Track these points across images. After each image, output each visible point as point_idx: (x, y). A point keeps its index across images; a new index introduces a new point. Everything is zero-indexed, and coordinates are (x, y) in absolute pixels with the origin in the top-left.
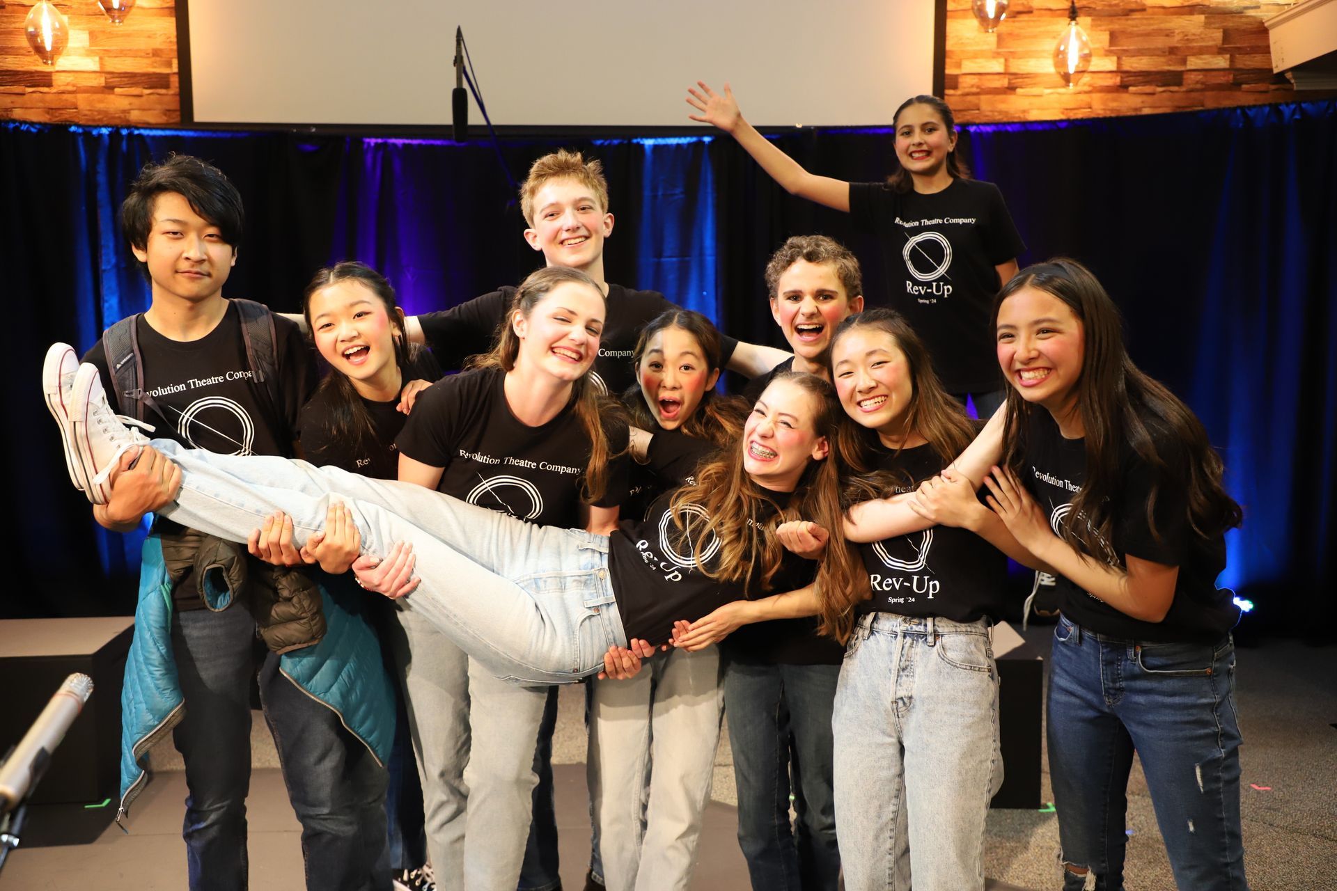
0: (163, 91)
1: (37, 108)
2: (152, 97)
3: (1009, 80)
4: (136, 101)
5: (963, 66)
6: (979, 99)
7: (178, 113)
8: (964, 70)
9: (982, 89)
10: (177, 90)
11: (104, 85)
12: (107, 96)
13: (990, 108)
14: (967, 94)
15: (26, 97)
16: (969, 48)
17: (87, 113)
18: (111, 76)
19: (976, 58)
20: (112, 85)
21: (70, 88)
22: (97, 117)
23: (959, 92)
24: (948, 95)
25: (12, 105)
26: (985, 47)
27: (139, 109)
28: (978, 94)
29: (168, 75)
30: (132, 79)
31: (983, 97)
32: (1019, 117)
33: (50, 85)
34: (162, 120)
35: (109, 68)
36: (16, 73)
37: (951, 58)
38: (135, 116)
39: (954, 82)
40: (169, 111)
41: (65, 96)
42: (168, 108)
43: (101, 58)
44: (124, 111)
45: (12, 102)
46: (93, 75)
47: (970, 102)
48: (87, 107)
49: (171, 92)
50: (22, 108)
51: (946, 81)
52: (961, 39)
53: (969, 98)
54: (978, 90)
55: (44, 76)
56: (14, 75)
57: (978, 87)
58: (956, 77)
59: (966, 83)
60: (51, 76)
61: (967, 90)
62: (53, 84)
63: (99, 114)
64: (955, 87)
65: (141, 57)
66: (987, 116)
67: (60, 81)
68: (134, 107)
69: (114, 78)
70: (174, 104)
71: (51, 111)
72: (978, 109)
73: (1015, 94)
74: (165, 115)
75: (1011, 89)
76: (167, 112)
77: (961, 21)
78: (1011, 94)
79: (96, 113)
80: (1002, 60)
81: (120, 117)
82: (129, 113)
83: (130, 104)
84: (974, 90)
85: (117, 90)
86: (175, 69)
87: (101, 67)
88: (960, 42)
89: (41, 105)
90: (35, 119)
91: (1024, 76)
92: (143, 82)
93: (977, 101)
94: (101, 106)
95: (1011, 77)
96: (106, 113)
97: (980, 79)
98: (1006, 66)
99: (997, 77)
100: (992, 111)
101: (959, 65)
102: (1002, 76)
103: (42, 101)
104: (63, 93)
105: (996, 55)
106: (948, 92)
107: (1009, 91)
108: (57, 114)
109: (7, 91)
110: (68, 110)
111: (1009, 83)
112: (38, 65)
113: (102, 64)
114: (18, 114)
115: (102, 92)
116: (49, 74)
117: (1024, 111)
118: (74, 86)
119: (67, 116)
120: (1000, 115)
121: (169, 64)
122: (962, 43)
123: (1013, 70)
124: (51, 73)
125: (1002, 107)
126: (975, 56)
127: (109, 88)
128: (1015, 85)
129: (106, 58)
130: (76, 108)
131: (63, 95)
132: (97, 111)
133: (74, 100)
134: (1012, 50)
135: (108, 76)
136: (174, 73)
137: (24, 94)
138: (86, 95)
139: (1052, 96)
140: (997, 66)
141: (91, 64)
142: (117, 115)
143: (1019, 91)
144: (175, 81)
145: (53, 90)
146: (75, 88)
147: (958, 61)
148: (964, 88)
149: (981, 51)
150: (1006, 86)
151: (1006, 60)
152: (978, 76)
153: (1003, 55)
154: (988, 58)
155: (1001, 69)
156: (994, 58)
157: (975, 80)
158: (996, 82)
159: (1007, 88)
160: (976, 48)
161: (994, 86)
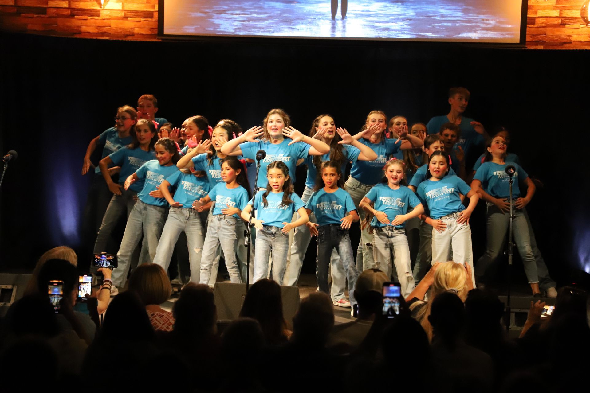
0: (150, 19)
1: (92, 26)
2: (145, 22)
3: (562, 20)
4: (138, 24)
5: (538, 13)
6: (546, 29)
7: (157, 30)
8: (538, 15)
9: (547, 24)
10: (157, 19)
11: (123, 16)
12: (124, 21)
13: (551, 34)
14: (540, 27)
15: (88, 21)
16: (541, 4)
17: (114, 29)
18: (127, 12)
19: (545, 9)
20: (127, 16)
21: (108, 17)
22: (119, 31)
23: (536, 26)
24: (529, 27)
25: (80, 25)
26: (550, 4)
27: (138, 28)
28: (545, 27)
29: (152, 12)
30: (136, 13)
31: (547, 28)
32: (567, 39)
33: (99, 16)
34: (149, 33)
35: (126, 8)
36: (84, 10)
37: (532, 9)
38: (137, 31)
39: (533, 21)
40: (152, 28)
41: (105, 21)
42: (151, 27)
43: (123, 4)
44: (132, 29)
45: (82, 23)
46: (119, 12)
47: (541, 31)
48: (116, 26)
49: (154, 20)
50: (85, 26)
51: (528, 20)
53: (541, 29)
55: (96, 11)
56: (82, 11)
57: (545, 24)
58: (535, 18)
59: (539, 21)
60: (99, 12)
61: (540, 25)
62: (101, 15)
63: (120, 30)
64: (534, 24)
65: (141, 3)
66: (550, 38)
67: (104, 14)
68: (137, 27)
69: (127, 13)
70: (155, 25)
71: (98, 28)
72: (546, 35)
73: (565, 27)
74: (150, 30)
75: (563, 25)
76: (152, 29)
79: (119, 29)
80: (558, 10)
81: (130, 31)
82: (134, 29)
83: (135, 25)
84: (543, 25)
85: (129, 18)
86: (157, 8)
87: (122, 8)
89: (94, 25)
90: (91, 31)
91: (570, 18)
92: (141, 15)
93: (545, 31)
94: (121, 26)
96: (123, 29)
97: (547, 20)
98: (561, 13)
99: (556, 19)
100: (552, 35)
101: (536, 13)
102: (558, 18)
103: (95, 23)
104: (105, 19)
105: (555, 8)
106: (528, 26)
107: (561, 26)
108: (101, 29)
109: (79, 18)
110: (106, 28)
111: (562, 22)
112: (94, 6)
113: (123, 6)
114: (84, 29)
115: (123, 19)
116: (99, 11)
117: (569, 36)
118: (110, 16)
119: (105, 30)
120: (557, 37)
121: (154, 7)
122: (538, 2)
123: (564, 15)
124: (100, 10)
125: (558, 33)
126: (545, 8)
127: (126, 18)
128: (564, 23)
129: (125, 4)
130: (110, 27)
131: (104, 20)
132: (119, 28)
133: (109, 23)
134: (564, 5)
135: (126, 12)
136: (156, 11)
137: (86, 20)
138: (115, 20)
139: (584, 28)
140: (556, 13)
141: (119, 6)
142: (128, 30)
143: (566, 25)
144: (156, 15)
145: (100, 18)
146: (110, 18)
147: (536, 10)
148: (538, 24)
149: (548, 5)
150: (560, 23)
151: (560, 10)
152: (546, 18)
153: (559, 8)
154: (551, 9)
155: (558, 15)
156: (554, 9)
157: (544, 20)
158: (556, 21)
159: (560, 24)
160: (545, 4)
161: (554, 23)
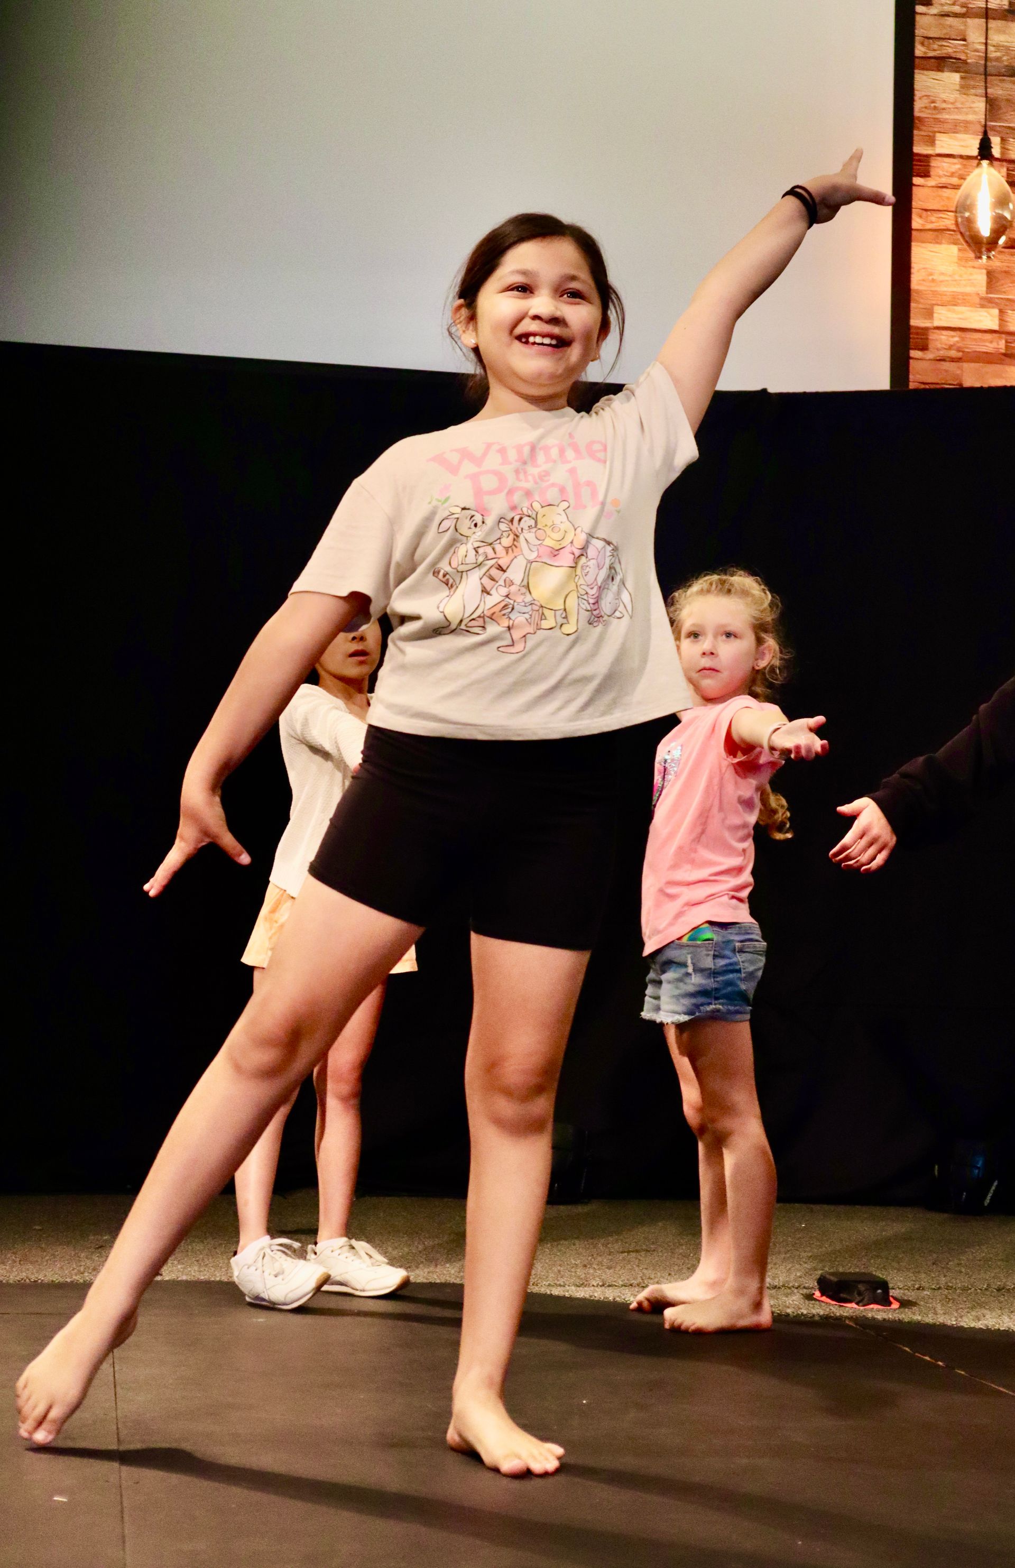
3: (1007, 342)
5: (935, 315)
6: (961, 368)
8: (936, 323)
9: (963, 352)
14: (942, 360)
16: (943, 289)
19: (955, 305)
23: (929, 355)
24: (916, 358)
26: (969, 290)
28: (959, 360)
31: (967, 366)
37: (917, 302)
39: (926, 339)
47: (946, 371)
51: (912, 336)
52: (931, 274)
53: (946, 365)
54: (960, 354)
57: (959, 350)
58: (926, 329)
59: (941, 342)
61: (942, 353)
64: (924, 348)
72: (961, 384)
75: (1010, 357)
77: (931, 247)
78: (1010, 365)
80: (996, 312)
84: (953, 353)
88: (931, 278)
93: (959, 372)
95: (1010, 338)
97: (963, 339)
98: (1002, 320)
99: (988, 336)
101: (929, 314)
102: (996, 335)
105: (986, 303)
106: (912, 353)
107: (1008, 360)
111: (1007, 347)
122: (933, 280)
126: (955, 301)
134: (1010, 297)
140: (988, 320)
147: (928, 307)
148: (938, 349)
149: (963, 294)
150: (1003, 351)
151: (1002, 312)
152: (958, 333)
153: (996, 304)
154: (972, 305)
155: (995, 327)
156: (982, 306)
157: (955, 338)
158: (988, 344)
159: (1005, 355)
160: (955, 289)
161: (984, 349)
